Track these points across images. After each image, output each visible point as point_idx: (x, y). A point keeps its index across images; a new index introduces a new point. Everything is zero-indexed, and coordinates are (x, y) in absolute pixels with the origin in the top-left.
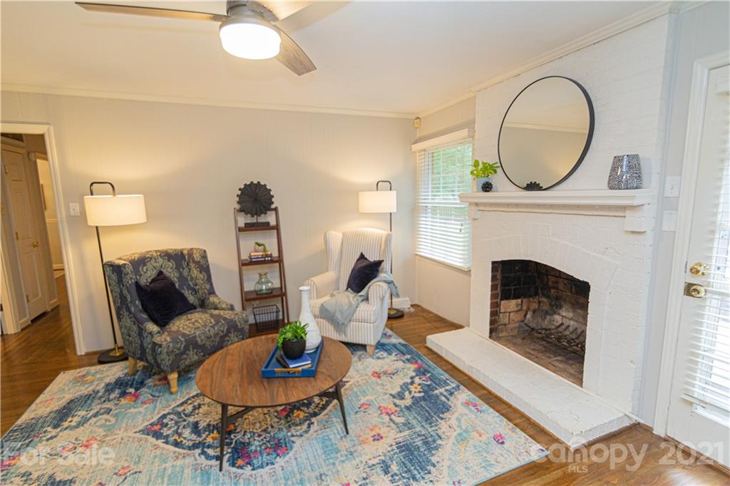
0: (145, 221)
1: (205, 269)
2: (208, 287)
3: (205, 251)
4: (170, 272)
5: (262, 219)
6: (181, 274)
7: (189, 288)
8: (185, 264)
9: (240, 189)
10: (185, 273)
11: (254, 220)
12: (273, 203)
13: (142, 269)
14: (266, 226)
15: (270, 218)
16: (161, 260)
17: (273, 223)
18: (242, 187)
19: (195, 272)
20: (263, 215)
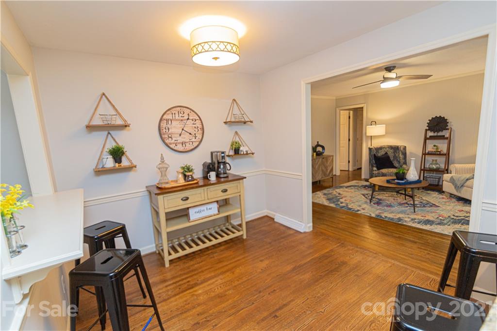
0: (384, 134)
1: (405, 154)
2: (404, 161)
3: (405, 147)
4: (391, 154)
5: (440, 134)
6: (395, 155)
7: (397, 160)
8: (397, 151)
9: (429, 120)
10: (397, 155)
11: (436, 134)
12: (447, 126)
13: (380, 151)
14: (443, 137)
15: (446, 133)
16: (388, 149)
17: (447, 135)
18: (431, 119)
19: (401, 155)
20: (440, 132)
